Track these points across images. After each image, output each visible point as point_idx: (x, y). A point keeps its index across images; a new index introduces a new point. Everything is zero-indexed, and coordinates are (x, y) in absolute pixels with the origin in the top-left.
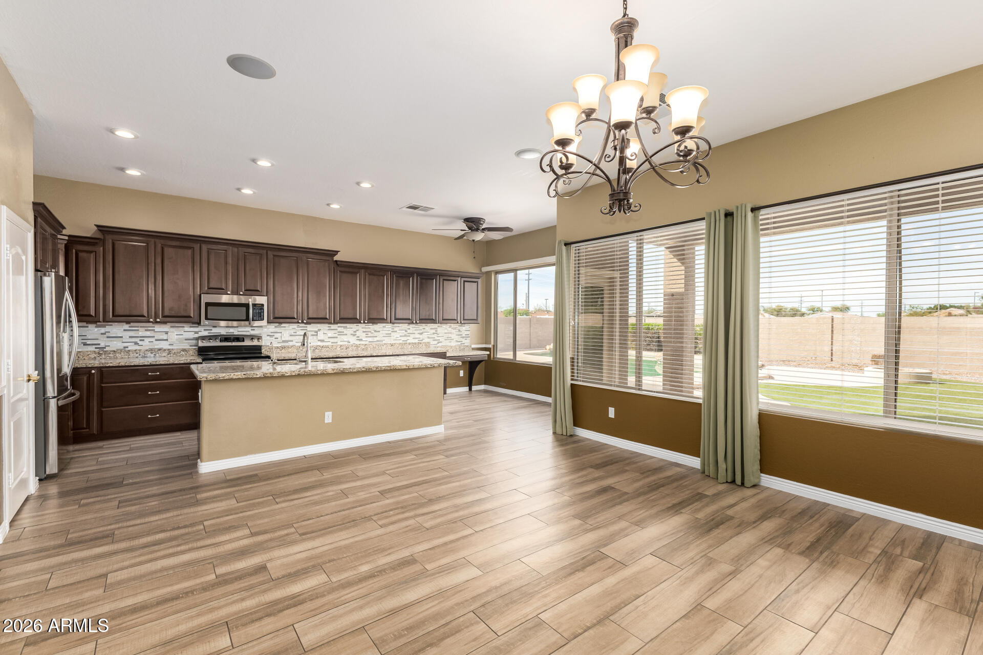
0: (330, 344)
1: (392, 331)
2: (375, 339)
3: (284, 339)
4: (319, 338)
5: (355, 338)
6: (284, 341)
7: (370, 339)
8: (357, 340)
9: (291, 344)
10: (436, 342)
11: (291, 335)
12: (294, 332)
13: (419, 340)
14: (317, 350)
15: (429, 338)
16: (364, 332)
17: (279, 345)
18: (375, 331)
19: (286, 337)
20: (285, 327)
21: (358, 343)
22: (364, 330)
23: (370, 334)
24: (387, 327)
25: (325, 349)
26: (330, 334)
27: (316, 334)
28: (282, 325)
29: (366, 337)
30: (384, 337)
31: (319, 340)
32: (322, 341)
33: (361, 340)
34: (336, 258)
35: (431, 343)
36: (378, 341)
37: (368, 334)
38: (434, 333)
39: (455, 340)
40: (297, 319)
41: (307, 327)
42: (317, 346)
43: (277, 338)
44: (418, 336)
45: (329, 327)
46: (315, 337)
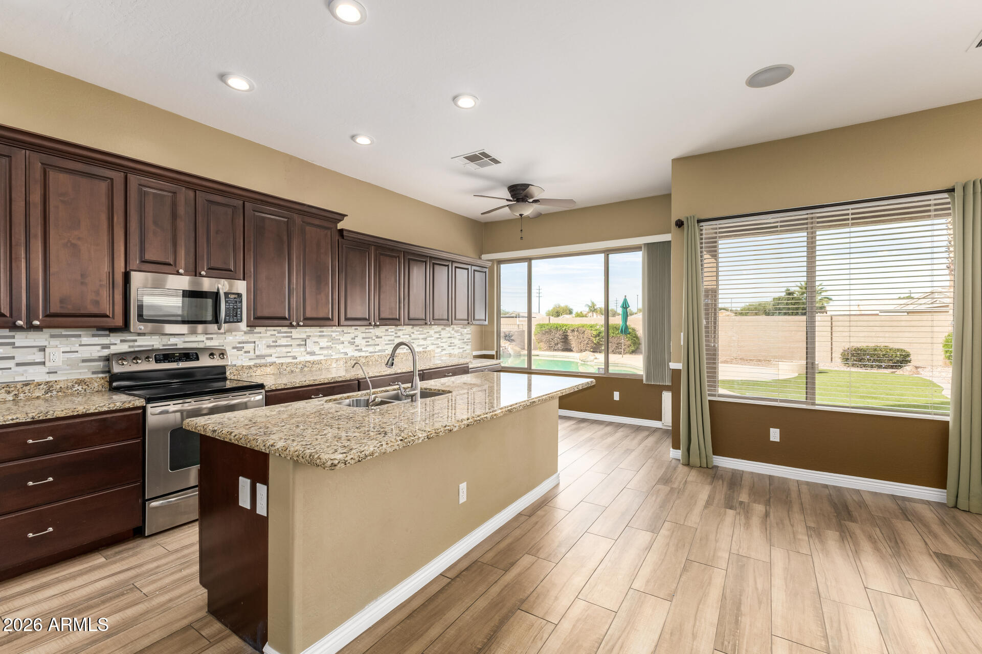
0: (322, 357)
1: (396, 337)
2: (378, 348)
3: (258, 353)
4: (308, 350)
5: (353, 347)
6: (258, 357)
7: (371, 349)
8: (356, 350)
9: (269, 360)
10: (439, 350)
11: (268, 346)
12: (273, 342)
13: (423, 348)
14: (306, 369)
15: (433, 344)
16: (363, 338)
17: (252, 363)
18: (377, 337)
19: (262, 350)
20: (260, 333)
21: (357, 354)
22: (364, 335)
23: (371, 342)
24: (389, 330)
25: (317, 366)
26: (324, 342)
27: (304, 343)
28: (255, 331)
29: (367, 345)
30: (386, 344)
31: (308, 353)
32: (312, 353)
33: (360, 350)
34: (340, 226)
35: (436, 352)
36: (380, 351)
37: (368, 342)
38: (438, 338)
39: (458, 346)
40: (289, 319)
41: (291, 332)
42: (306, 362)
43: (249, 352)
44: (422, 342)
45: (321, 332)
46: (303, 349)
